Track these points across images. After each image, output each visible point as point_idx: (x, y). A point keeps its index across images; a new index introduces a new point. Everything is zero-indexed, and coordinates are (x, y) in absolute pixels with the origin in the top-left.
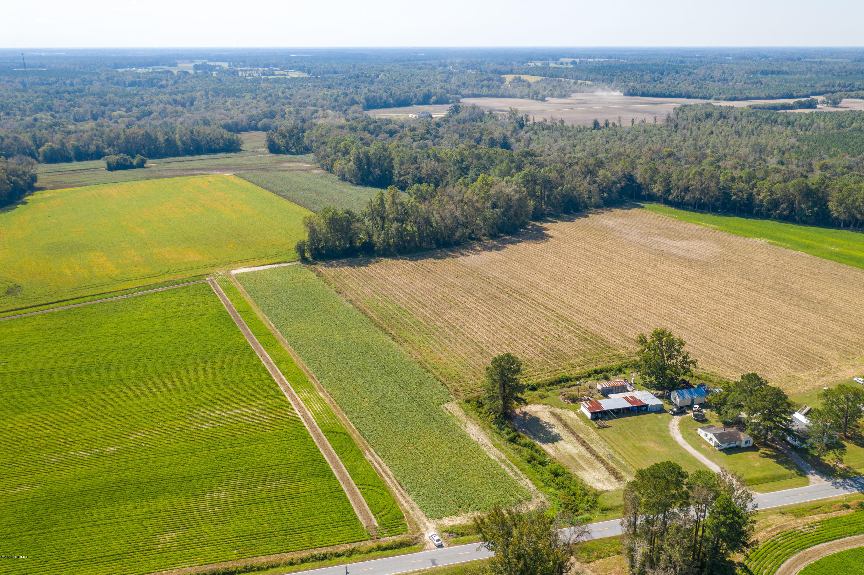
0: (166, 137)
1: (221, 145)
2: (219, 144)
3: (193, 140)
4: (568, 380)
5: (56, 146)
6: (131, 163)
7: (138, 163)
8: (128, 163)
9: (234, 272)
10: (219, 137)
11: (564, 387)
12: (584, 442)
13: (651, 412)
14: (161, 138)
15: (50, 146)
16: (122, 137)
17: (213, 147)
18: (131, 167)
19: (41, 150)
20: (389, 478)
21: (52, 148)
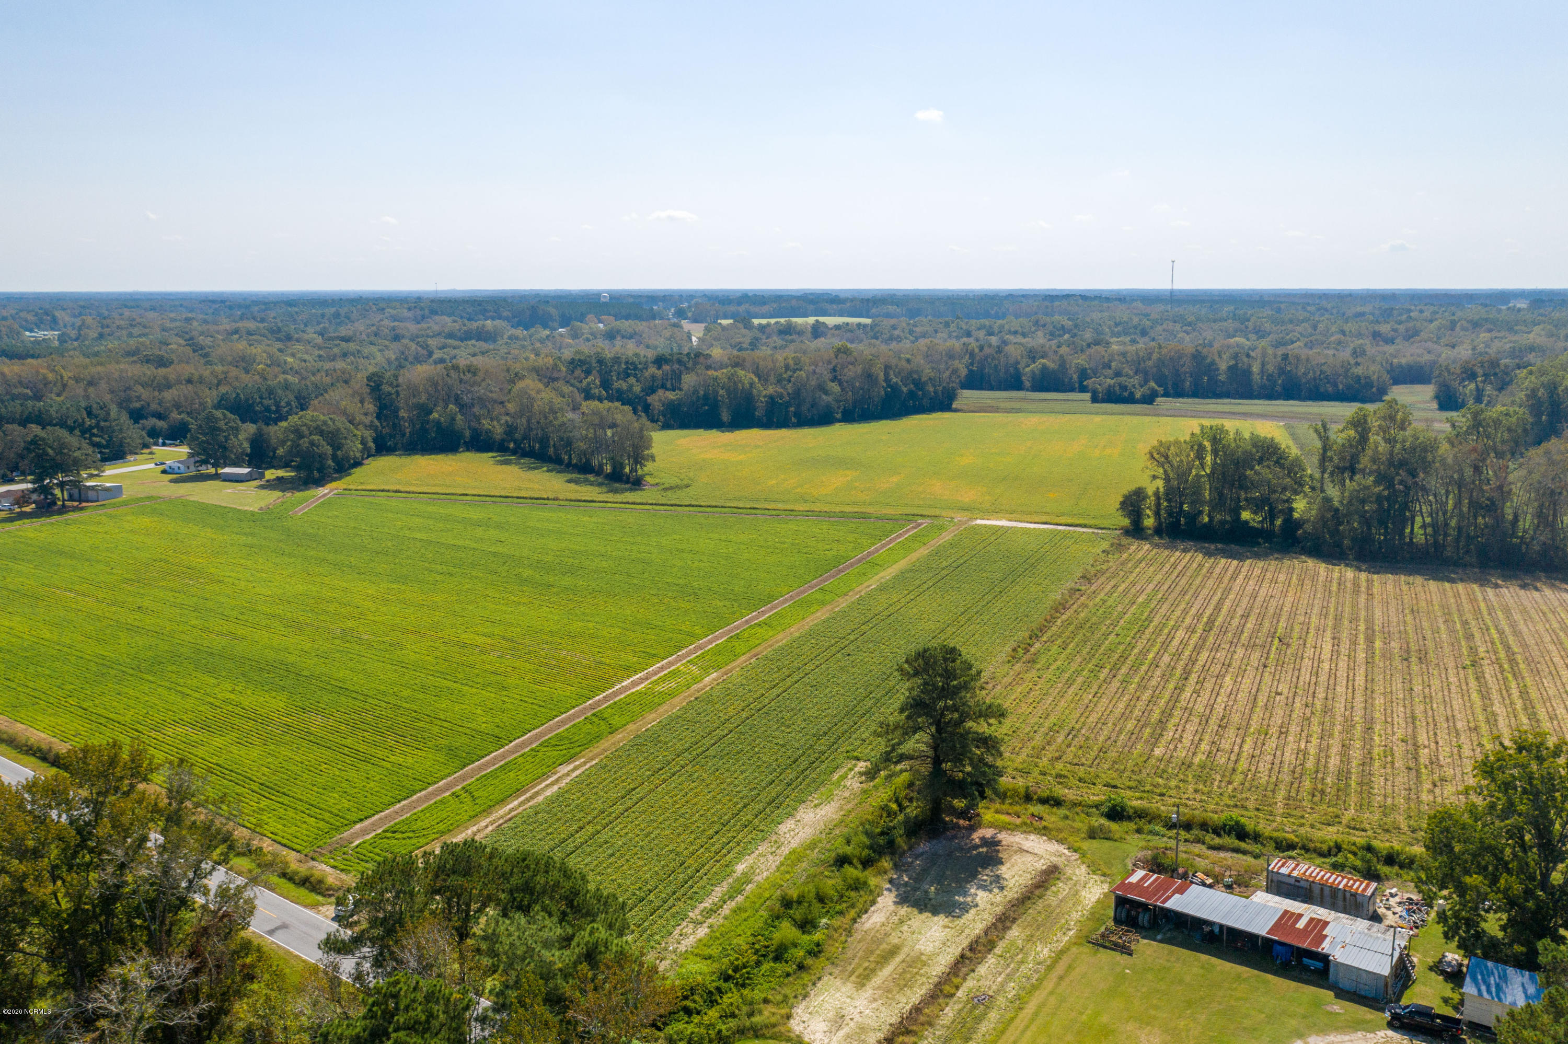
0: (1232, 362)
1: (1341, 387)
2: (1336, 385)
3: (1282, 371)
4: (1241, 833)
5: (1051, 365)
6: (1132, 394)
7: (1143, 396)
8: (1126, 394)
9: (979, 522)
10: (1341, 371)
11: (1199, 841)
12: (991, 946)
13: (1329, 988)
14: (1223, 366)
15: (1044, 366)
16: (1155, 356)
17: (1322, 389)
18: (1130, 399)
19: (1027, 369)
20: (520, 805)
21: (1044, 367)
